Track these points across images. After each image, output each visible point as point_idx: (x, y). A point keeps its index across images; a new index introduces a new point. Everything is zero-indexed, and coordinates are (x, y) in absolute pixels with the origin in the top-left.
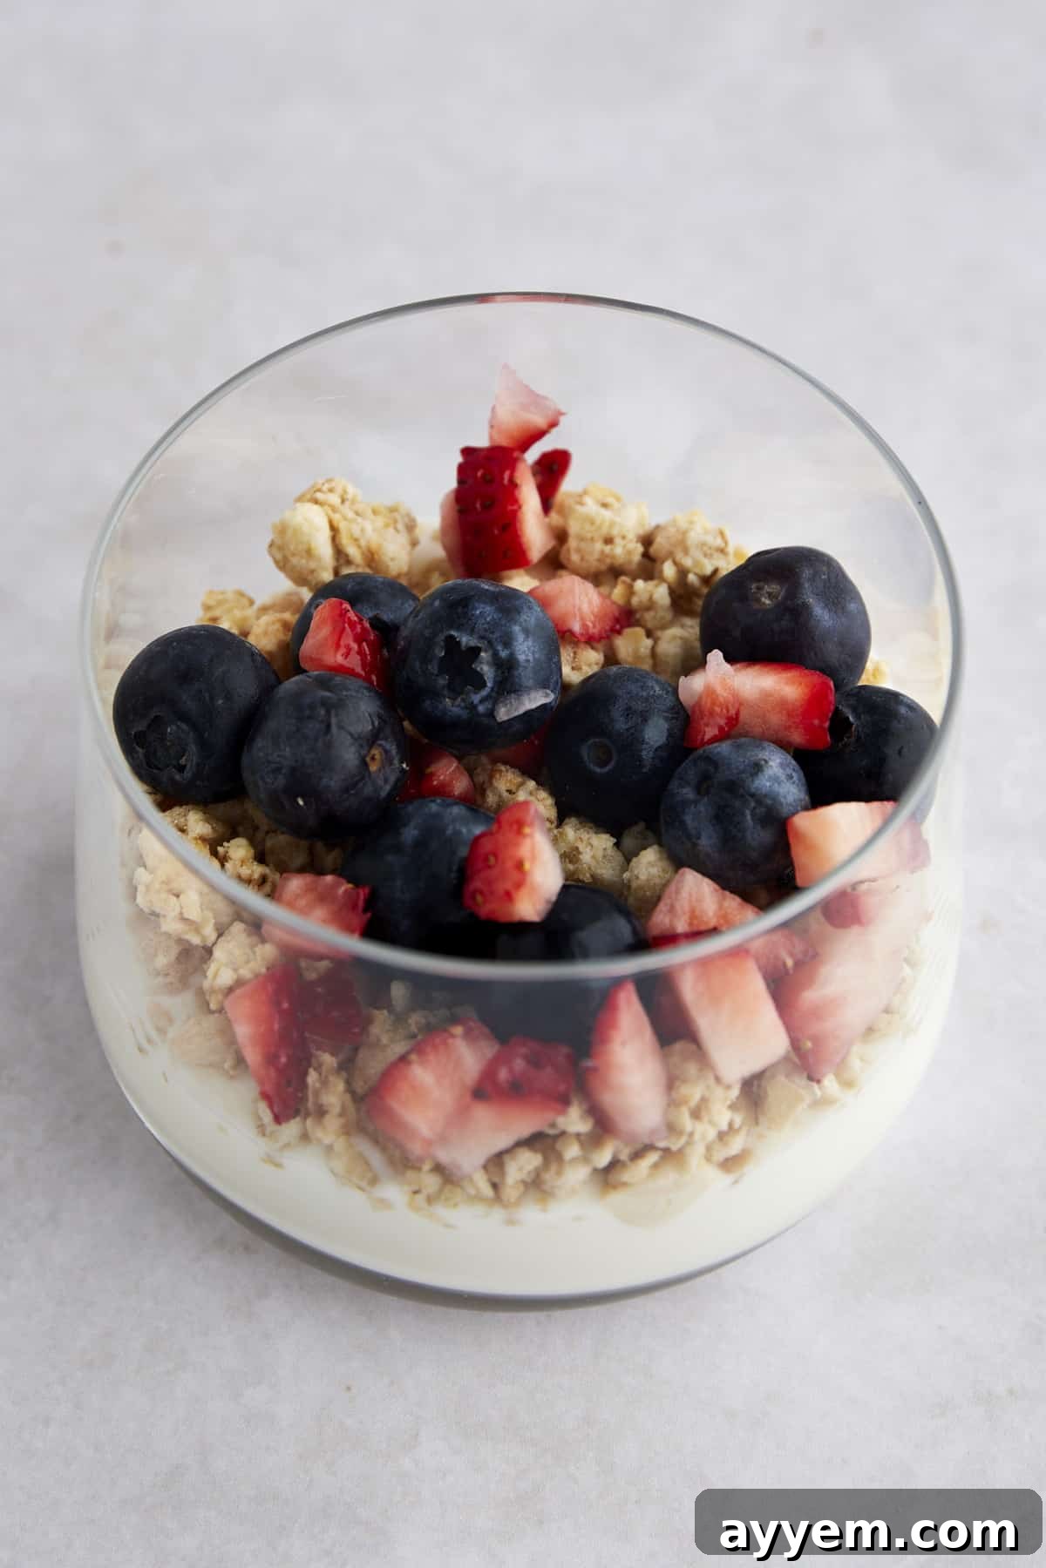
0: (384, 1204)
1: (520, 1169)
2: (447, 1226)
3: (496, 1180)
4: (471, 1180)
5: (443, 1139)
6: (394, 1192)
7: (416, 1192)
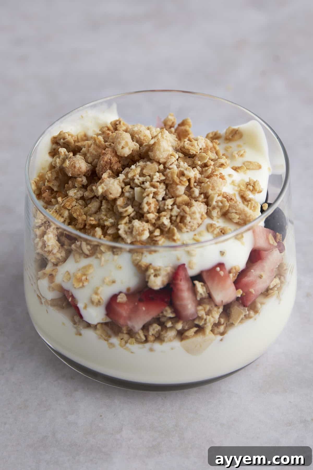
0: (112, 345)
1: (154, 330)
2: (132, 352)
3: (146, 334)
4: (138, 333)
5: (130, 318)
6: (115, 340)
7: (122, 339)
